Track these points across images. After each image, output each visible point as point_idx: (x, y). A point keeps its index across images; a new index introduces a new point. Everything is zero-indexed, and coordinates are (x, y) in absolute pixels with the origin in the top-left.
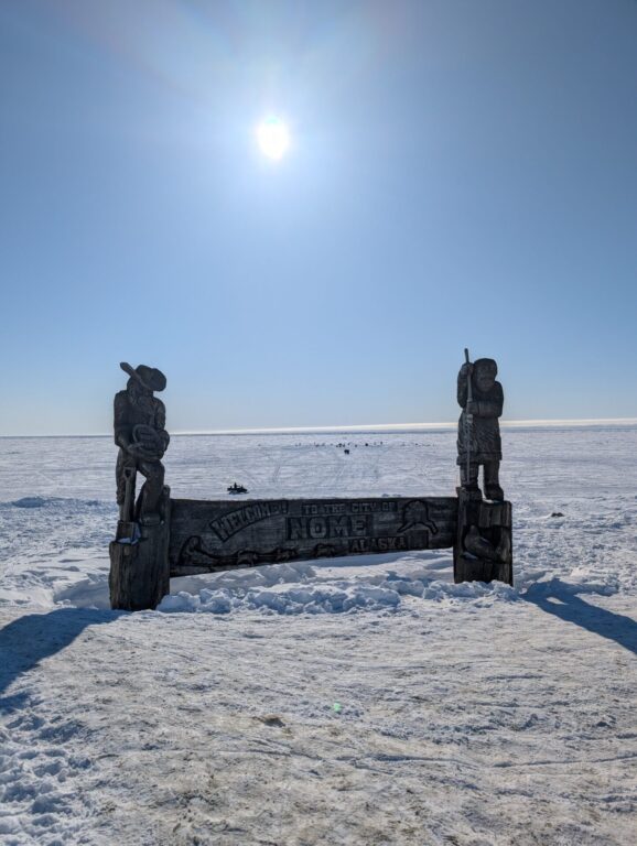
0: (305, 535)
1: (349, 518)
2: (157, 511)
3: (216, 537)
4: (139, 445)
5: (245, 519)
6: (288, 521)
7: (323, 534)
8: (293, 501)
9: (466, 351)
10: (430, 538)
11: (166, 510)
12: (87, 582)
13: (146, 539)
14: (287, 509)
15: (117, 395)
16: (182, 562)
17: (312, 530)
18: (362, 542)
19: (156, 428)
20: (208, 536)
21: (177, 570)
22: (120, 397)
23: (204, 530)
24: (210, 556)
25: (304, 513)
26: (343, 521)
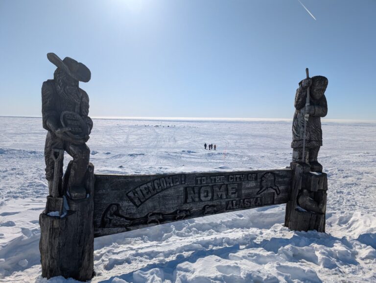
0: (197, 199)
1: (227, 185)
2: (82, 186)
3: (131, 204)
4: (67, 129)
5: (154, 189)
6: (186, 189)
7: (209, 198)
8: (189, 175)
9: (307, 70)
10: (275, 197)
11: (91, 184)
12: (21, 237)
13: (74, 212)
14: (185, 181)
15: (44, 83)
16: (103, 225)
17: (202, 195)
18: (234, 202)
19: (81, 115)
20: (125, 204)
21: (100, 231)
22: (47, 85)
23: (122, 199)
24: (127, 219)
25: (197, 183)
26: (223, 188)
